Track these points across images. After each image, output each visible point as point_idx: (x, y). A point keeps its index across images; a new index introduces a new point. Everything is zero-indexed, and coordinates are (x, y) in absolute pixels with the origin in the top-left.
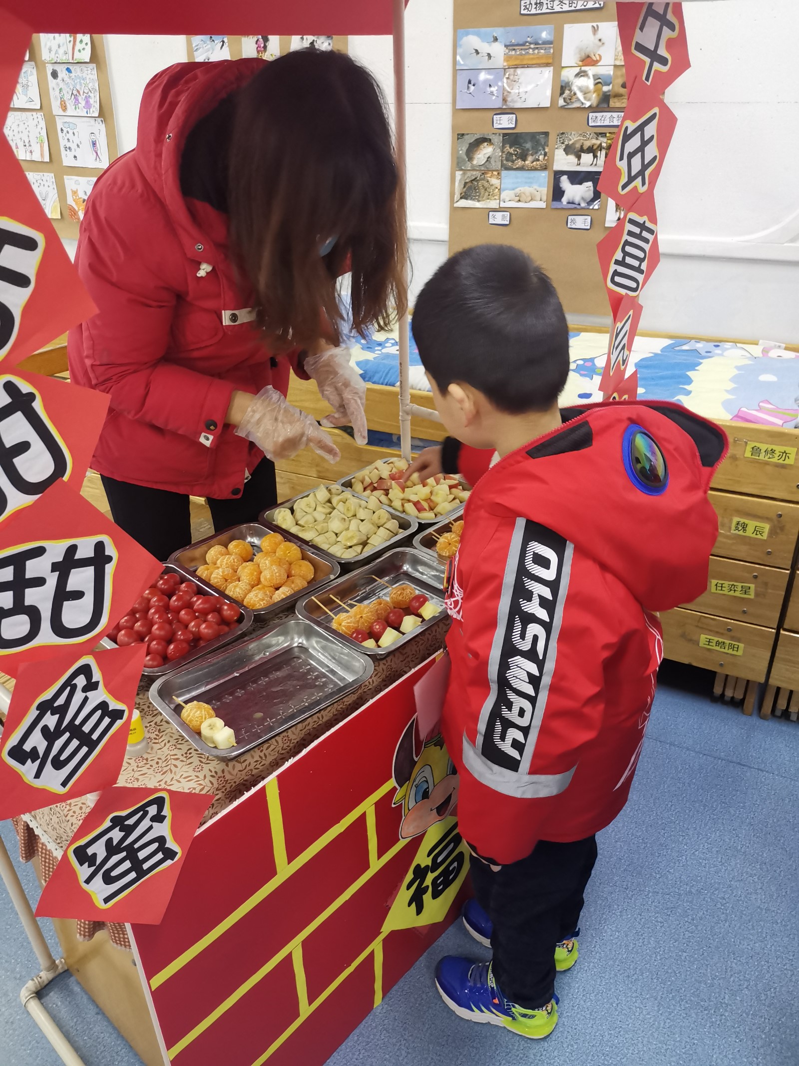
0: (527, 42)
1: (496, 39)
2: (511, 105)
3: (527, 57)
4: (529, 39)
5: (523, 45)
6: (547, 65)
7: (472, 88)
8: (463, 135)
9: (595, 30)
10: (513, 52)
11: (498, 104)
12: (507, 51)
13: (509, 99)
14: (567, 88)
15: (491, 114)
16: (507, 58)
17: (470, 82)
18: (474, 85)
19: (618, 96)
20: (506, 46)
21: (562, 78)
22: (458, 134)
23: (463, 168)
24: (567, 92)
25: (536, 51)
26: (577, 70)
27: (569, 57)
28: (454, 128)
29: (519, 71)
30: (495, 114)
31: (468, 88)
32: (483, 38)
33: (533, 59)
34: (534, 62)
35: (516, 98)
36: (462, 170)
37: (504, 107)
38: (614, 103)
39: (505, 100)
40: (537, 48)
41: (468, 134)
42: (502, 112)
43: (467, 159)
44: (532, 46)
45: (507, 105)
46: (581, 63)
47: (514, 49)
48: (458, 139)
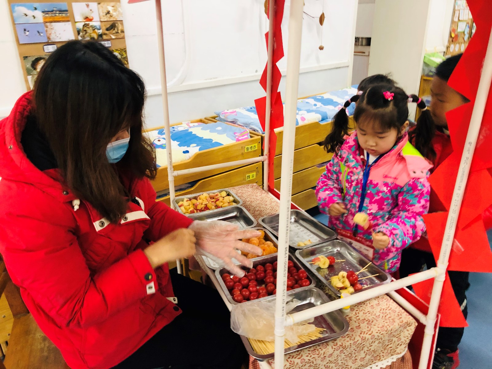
0: (54, 10)
1: (36, 9)
2: (54, 40)
3: (56, 17)
4: (55, 9)
5: (52, 11)
6: (68, 21)
7: (27, 33)
8: (27, 57)
9: (88, 6)
10: (47, 15)
11: (46, 41)
12: (44, 15)
13: (51, 37)
14: (80, 32)
15: (41, 45)
16: (45, 18)
17: (25, 30)
18: (28, 31)
19: (105, 34)
20: (43, 12)
21: (77, 27)
22: (24, 57)
23: (32, 74)
24: (81, 34)
25: (60, 15)
26: (83, 23)
27: (78, 17)
28: (20, 54)
29: (53, 24)
30: (44, 46)
31: (25, 33)
32: (29, 8)
33: (59, 18)
34: (61, 20)
35: (55, 37)
36: (31, 75)
37: (50, 42)
38: (105, 37)
39: (49, 38)
40: (60, 13)
41: (30, 56)
42: (48, 44)
43: (33, 69)
44: (57, 12)
45: (51, 41)
46: (84, 20)
47: (47, 14)
48: (24, 59)
